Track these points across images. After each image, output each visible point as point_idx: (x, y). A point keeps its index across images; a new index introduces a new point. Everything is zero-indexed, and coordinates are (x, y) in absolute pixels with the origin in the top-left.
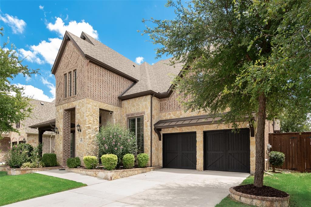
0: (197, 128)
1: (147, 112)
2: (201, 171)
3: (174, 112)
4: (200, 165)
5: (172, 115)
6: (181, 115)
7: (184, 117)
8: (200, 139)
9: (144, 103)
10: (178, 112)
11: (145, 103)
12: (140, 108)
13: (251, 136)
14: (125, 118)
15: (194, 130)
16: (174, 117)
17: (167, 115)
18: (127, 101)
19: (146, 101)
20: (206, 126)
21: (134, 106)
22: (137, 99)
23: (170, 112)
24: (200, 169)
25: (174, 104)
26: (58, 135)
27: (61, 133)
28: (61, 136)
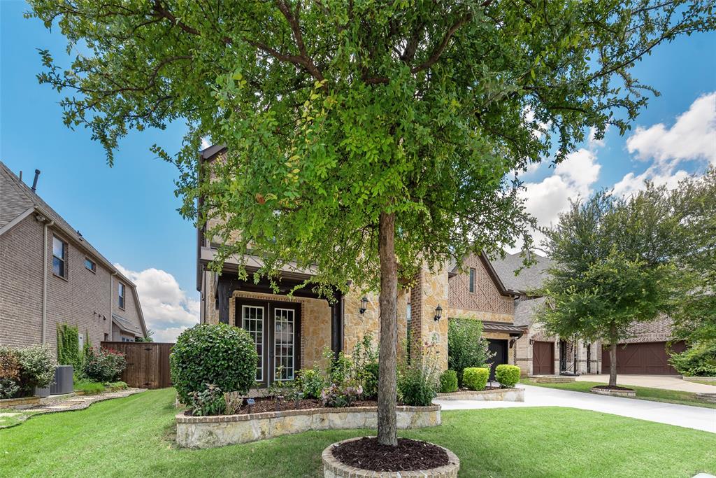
26: (356, 317)
27: (373, 313)
28: (371, 322)
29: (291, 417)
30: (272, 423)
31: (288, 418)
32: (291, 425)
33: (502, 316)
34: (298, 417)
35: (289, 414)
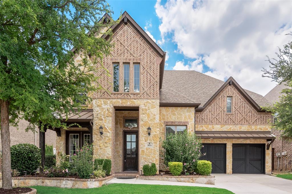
0: (227, 140)
1: (191, 123)
2: (231, 174)
3: (206, 125)
4: (229, 169)
5: (204, 128)
6: (213, 129)
7: (216, 131)
8: (229, 150)
9: (187, 114)
10: (210, 126)
11: (189, 113)
12: (182, 117)
13: (267, 149)
14: (163, 124)
15: (225, 142)
16: (206, 130)
17: (199, 127)
18: (166, 108)
19: (190, 112)
20: (235, 139)
21: (174, 114)
22: (179, 108)
23: (203, 125)
24: (230, 173)
25: (207, 119)
26: (99, 136)
27: (108, 134)
28: (107, 138)
29: (28, 180)
30: (19, 181)
31: (27, 180)
32: (28, 183)
33: (258, 127)
34: (32, 180)
35: (27, 179)
